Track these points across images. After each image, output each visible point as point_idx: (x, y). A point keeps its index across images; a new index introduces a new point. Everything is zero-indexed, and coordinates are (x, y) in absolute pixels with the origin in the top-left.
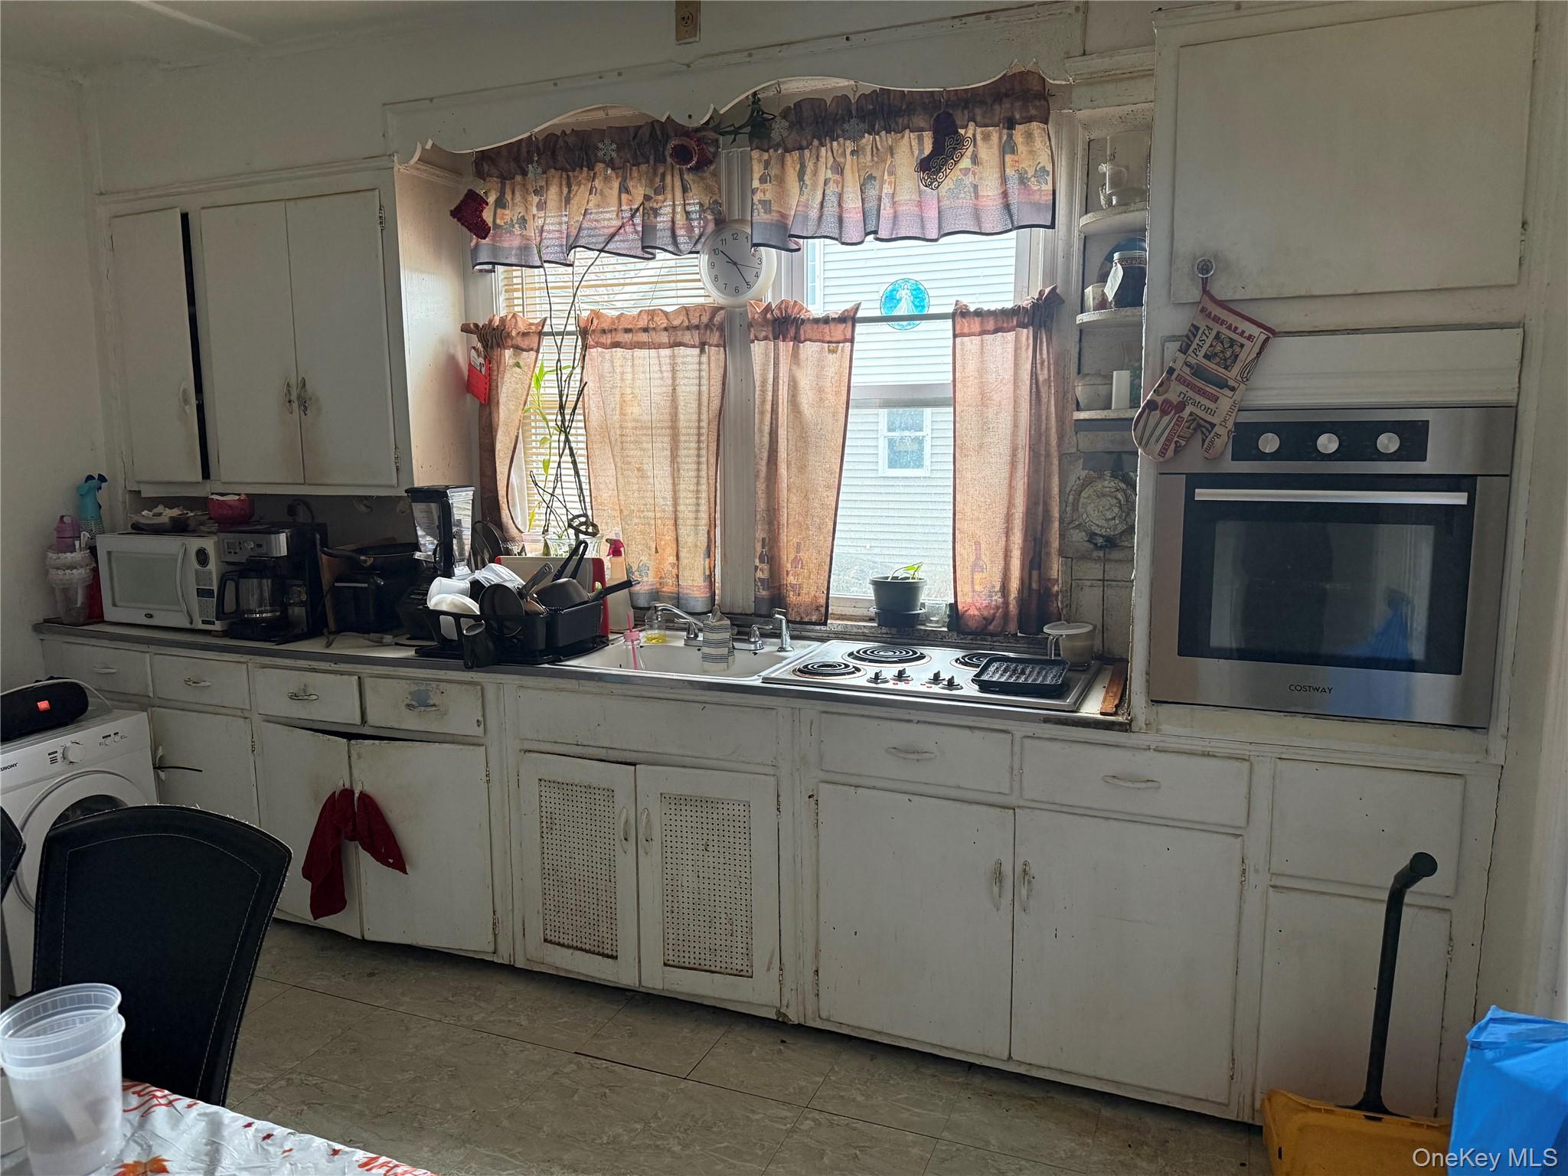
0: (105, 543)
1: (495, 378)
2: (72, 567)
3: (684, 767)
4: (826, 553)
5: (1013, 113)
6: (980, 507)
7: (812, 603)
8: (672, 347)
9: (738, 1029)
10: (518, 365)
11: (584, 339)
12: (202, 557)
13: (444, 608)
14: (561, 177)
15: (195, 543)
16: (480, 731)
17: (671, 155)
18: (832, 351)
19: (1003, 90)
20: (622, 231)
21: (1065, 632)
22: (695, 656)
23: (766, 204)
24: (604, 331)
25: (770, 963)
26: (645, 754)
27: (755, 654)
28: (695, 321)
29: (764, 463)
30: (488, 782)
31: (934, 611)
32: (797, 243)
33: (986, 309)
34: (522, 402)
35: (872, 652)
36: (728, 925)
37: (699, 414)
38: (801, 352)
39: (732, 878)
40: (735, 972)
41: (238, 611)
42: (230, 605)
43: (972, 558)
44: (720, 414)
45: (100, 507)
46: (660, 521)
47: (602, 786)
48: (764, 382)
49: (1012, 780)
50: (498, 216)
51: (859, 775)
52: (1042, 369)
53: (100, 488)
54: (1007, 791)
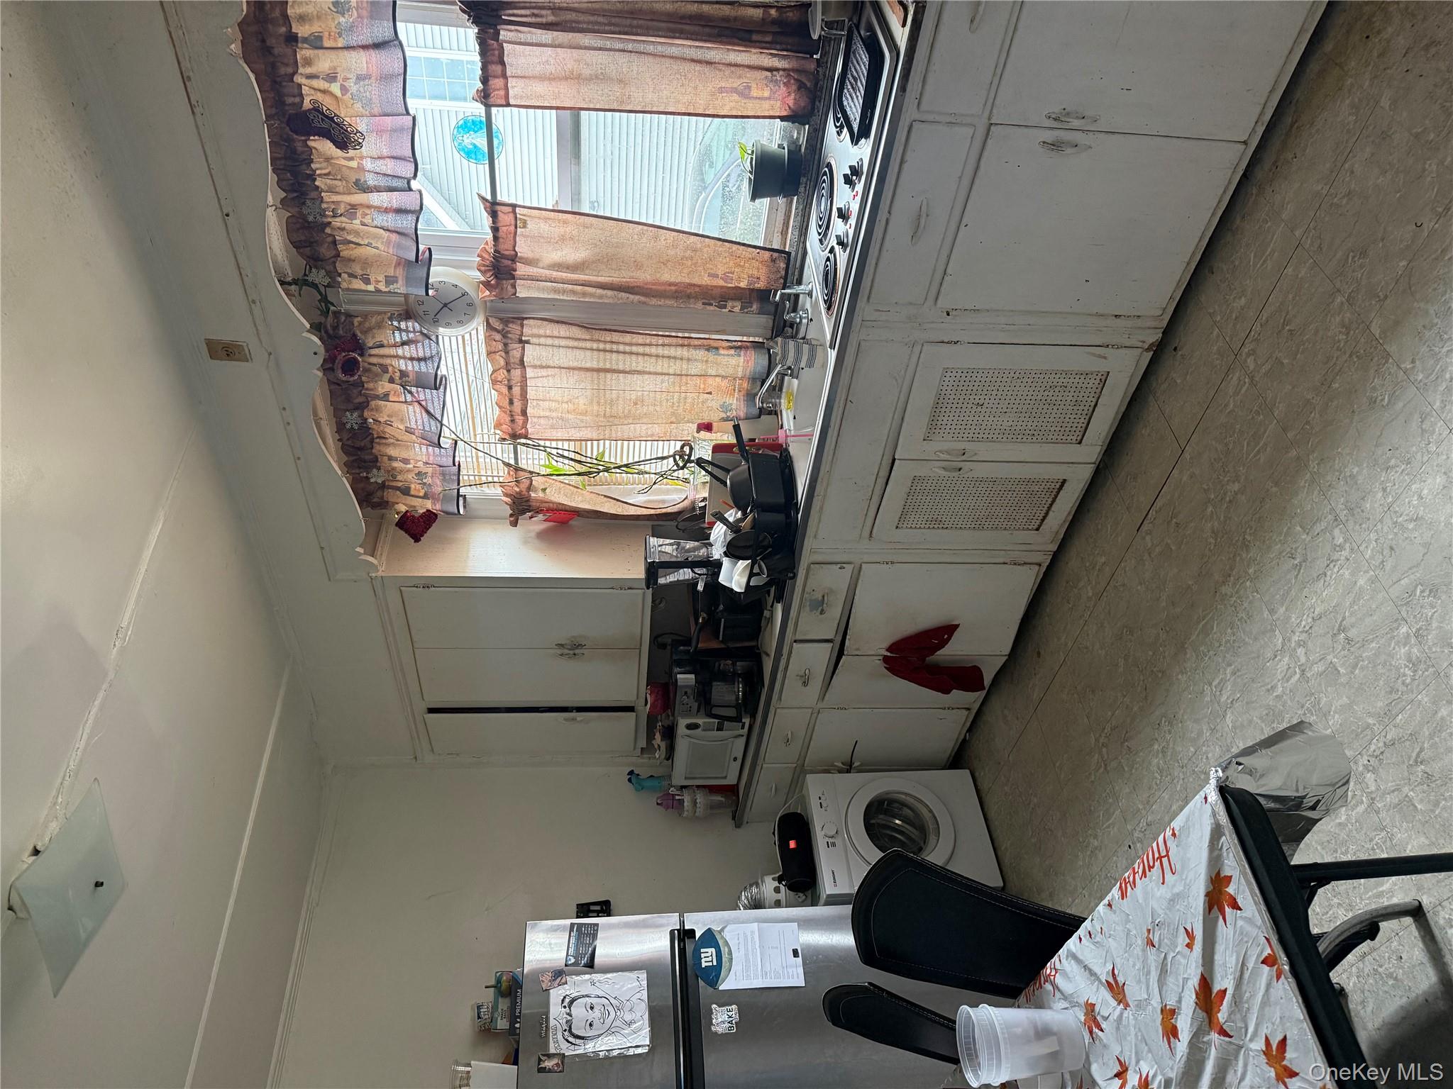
0: (678, 779)
1: (555, 507)
2: (695, 803)
3: (903, 419)
4: (721, 246)
5: (281, 35)
6: (682, 85)
7: (767, 266)
8: (525, 367)
9: (1154, 385)
10: (544, 490)
11: (520, 436)
12: (691, 727)
13: (744, 580)
14: (379, 444)
15: (681, 729)
16: (849, 568)
17: (352, 375)
18: (525, 223)
19: (258, 44)
20: (423, 403)
21: (819, 17)
22: (806, 374)
23: (390, 280)
24: (513, 421)
25: (1100, 356)
26: (887, 449)
27: (811, 320)
28: (500, 346)
29: (631, 297)
30: (892, 563)
31: (786, 135)
32: (424, 252)
33: (480, 72)
34: (576, 490)
35: (821, 219)
36: (1057, 390)
37: (586, 349)
38: (526, 256)
39: (1012, 385)
40: (1101, 385)
41: (737, 707)
42: (731, 712)
43: (735, 97)
44: (585, 327)
45: (652, 776)
46: (683, 388)
47: (910, 484)
48: (556, 291)
49: (961, 124)
50: (417, 494)
51: (934, 271)
52: (541, 16)
53: (638, 775)
54: (971, 131)
